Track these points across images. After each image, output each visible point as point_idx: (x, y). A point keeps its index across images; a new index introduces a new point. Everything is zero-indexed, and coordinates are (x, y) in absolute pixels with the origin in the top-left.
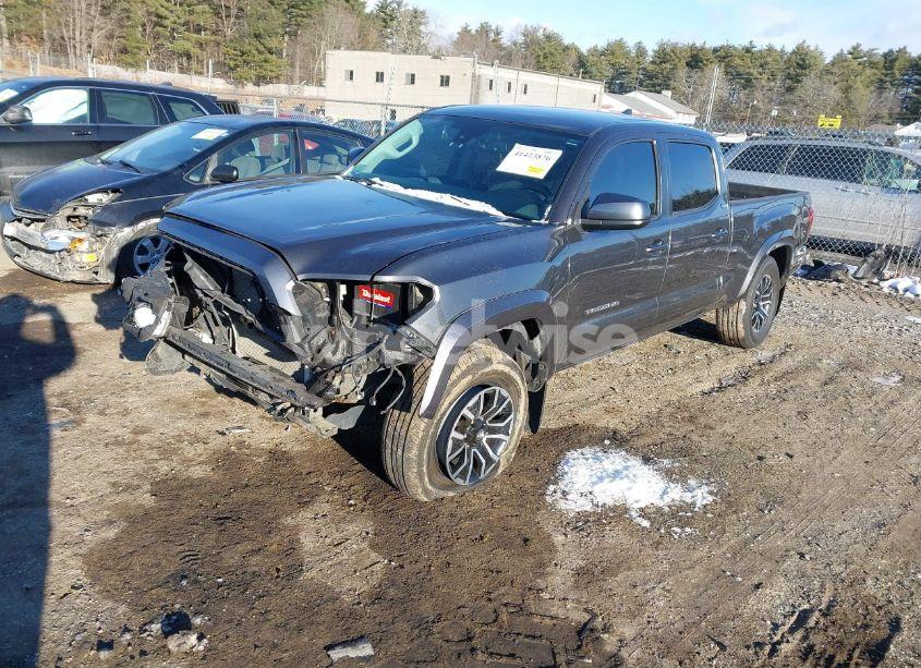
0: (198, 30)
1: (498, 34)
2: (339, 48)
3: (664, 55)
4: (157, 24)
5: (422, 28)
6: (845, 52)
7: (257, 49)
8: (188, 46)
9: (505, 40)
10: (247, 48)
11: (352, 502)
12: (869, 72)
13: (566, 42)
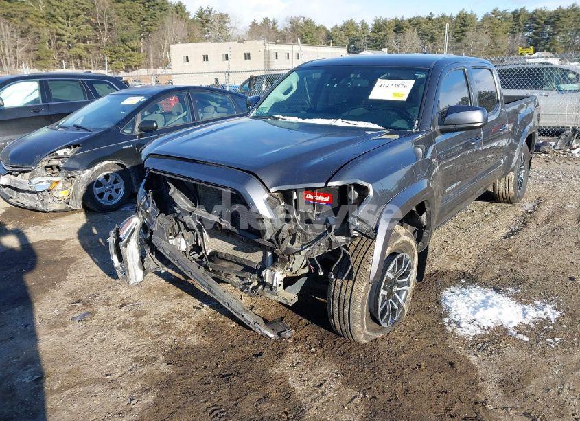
0: (85, 41)
1: (275, 24)
2: (176, 43)
3: (380, 27)
4: (58, 40)
5: (227, 25)
6: (489, 13)
7: (124, 49)
8: (79, 51)
9: (280, 27)
10: (117, 49)
11: (313, 350)
12: (505, 24)
13: (318, 24)
